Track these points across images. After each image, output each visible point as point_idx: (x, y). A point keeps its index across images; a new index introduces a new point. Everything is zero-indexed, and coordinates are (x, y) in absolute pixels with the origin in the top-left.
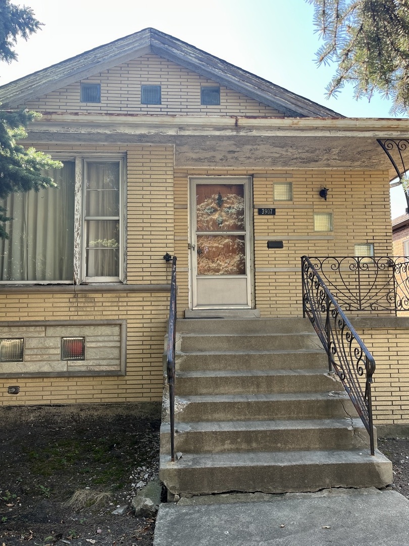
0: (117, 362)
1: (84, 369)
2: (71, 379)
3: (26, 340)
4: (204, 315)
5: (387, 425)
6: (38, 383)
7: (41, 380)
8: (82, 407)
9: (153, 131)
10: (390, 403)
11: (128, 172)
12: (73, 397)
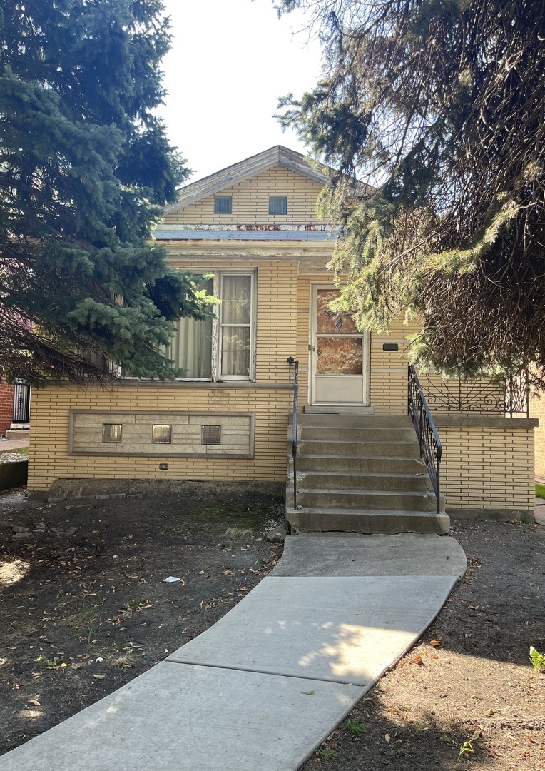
0: (247, 448)
1: (220, 452)
2: (209, 460)
3: (173, 426)
4: (322, 410)
5: (477, 509)
6: (183, 462)
7: (185, 460)
8: (218, 483)
9: (281, 253)
10: (481, 491)
11: (259, 286)
12: (211, 474)
